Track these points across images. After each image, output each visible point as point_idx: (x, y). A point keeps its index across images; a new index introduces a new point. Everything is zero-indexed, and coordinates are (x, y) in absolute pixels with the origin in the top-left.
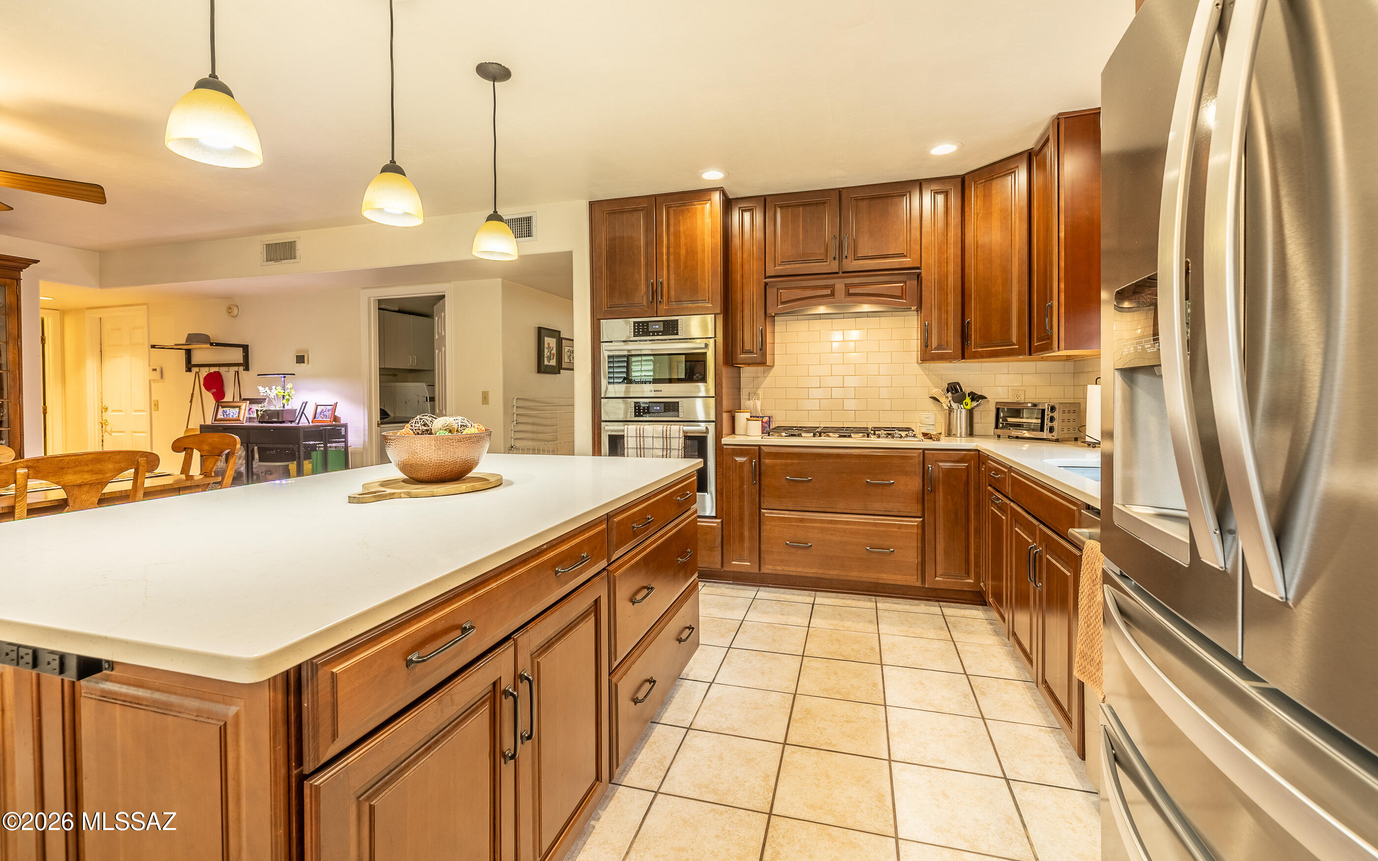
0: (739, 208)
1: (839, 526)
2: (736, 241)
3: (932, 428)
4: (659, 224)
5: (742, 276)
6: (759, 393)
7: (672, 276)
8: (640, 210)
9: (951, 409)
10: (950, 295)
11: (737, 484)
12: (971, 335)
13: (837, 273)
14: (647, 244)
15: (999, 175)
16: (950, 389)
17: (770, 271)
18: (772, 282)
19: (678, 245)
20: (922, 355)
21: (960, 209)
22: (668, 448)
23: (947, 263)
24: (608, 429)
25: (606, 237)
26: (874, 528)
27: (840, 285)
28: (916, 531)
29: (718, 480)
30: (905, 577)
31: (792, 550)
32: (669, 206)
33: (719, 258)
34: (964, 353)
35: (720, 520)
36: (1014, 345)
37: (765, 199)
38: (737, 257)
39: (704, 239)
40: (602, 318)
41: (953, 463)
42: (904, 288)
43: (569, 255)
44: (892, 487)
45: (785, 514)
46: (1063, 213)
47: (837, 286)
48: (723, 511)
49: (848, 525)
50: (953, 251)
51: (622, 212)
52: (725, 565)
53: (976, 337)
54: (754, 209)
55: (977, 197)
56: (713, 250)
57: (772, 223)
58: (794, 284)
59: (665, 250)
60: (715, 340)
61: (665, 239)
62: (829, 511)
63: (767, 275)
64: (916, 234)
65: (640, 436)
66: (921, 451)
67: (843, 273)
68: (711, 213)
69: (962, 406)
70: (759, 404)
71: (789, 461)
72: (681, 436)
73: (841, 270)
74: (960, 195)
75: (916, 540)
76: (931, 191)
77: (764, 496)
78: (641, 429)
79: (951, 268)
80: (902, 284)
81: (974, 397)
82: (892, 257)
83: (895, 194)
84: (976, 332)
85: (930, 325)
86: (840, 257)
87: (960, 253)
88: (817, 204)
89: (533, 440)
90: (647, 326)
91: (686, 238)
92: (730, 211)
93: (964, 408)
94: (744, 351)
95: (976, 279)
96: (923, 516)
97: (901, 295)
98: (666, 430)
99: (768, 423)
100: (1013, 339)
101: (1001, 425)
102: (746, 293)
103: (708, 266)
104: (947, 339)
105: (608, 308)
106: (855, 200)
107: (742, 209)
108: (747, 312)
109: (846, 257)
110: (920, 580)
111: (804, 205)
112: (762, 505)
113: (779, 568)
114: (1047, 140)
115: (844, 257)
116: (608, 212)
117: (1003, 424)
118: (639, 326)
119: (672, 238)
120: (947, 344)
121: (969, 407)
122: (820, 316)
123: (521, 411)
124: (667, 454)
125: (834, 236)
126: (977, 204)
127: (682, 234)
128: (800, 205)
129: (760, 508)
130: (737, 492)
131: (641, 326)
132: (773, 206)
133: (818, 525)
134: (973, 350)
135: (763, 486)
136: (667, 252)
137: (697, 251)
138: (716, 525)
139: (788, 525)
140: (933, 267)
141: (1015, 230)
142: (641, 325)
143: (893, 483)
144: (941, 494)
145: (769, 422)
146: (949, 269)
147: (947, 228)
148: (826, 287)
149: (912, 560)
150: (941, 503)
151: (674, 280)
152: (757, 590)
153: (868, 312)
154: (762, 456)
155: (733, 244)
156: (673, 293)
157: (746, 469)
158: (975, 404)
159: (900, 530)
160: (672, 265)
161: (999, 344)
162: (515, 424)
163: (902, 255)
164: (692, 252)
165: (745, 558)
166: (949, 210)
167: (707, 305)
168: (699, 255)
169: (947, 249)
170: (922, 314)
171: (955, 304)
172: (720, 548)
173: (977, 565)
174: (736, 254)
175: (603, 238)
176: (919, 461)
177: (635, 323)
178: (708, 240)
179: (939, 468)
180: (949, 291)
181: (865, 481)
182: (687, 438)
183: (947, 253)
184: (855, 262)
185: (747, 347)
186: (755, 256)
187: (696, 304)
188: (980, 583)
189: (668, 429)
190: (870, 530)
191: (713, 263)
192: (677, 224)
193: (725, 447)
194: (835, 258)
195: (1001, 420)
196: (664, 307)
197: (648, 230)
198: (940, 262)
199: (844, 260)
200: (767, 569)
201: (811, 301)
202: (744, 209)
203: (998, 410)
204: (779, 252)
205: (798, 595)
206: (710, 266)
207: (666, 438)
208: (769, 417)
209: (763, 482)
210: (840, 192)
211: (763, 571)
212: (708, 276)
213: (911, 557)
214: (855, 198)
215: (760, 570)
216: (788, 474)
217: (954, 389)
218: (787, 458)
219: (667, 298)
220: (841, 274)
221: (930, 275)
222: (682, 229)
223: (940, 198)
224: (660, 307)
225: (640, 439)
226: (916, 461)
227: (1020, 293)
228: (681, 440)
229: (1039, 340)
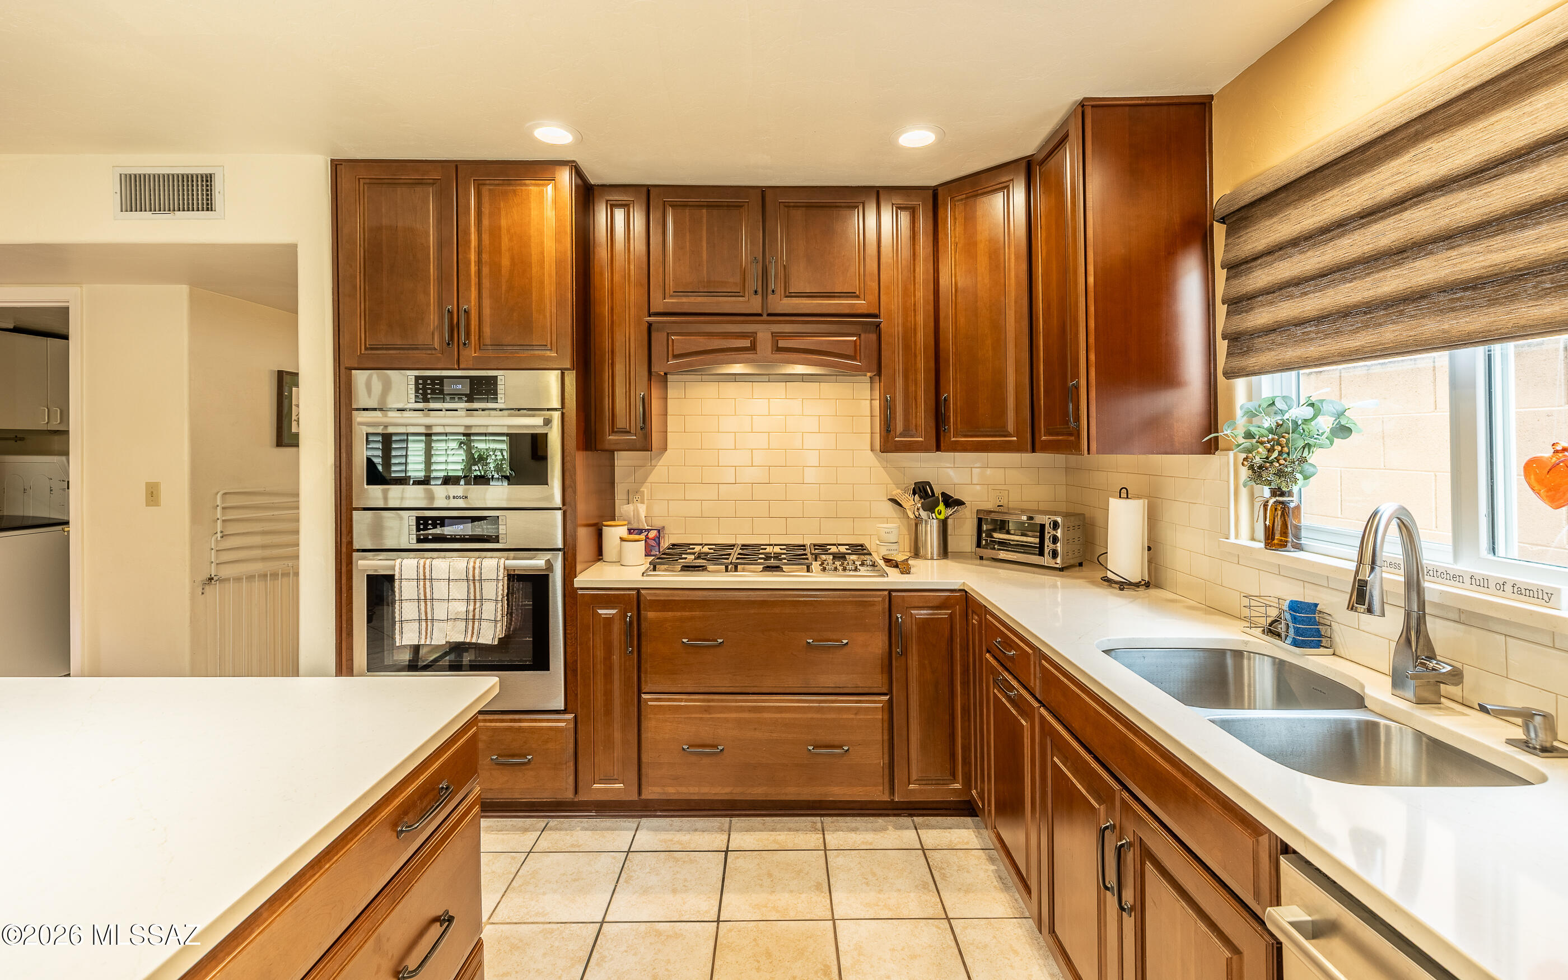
0: (607, 201)
1: (766, 715)
2: (602, 253)
3: (894, 547)
4: (461, 211)
5: (612, 309)
6: (644, 491)
7: (486, 302)
8: (430, 184)
9: (918, 518)
10: (919, 358)
11: (600, 654)
12: (949, 416)
13: (760, 315)
14: (441, 245)
15: (986, 190)
16: (917, 490)
17: (657, 305)
18: (659, 322)
19: (496, 250)
20: (882, 444)
21: (932, 235)
22: (478, 597)
23: (914, 310)
24: (366, 565)
25: (364, 224)
26: (819, 716)
27: (764, 334)
28: (880, 717)
29: (568, 647)
30: (865, 788)
31: (693, 759)
32: (480, 182)
33: (569, 277)
34: (939, 444)
35: (571, 716)
36: (1011, 436)
37: (649, 191)
38: (603, 280)
39: (542, 243)
40: (356, 366)
41: (931, 610)
42: (858, 343)
43: (291, 251)
44: (845, 650)
45: (681, 700)
46: (1092, 248)
47: (760, 335)
48: (577, 700)
49: (781, 712)
50: (922, 294)
51: (394, 183)
52: (580, 791)
53: (956, 420)
54: (631, 205)
55: (955, 219)
56: (559, 263)
57: (660, 230)
58: (693, 328)
59: (473, 257)
60: (563, 414)
61: (473, 237)
62: (750, 692)
63: (651, 311)
64: (872, 265)
65: (425, 579)
66: (886, 593)
67: (769, 315)
68: (555, 202)
69: (933, 515)
70: (642, 510)
71: (687, 613)
72: (500, 578)
73: (765, 311)
74: (931, 214)
75: (881, 731)
76: (893, 204)
77: (646, 673)
78: (427, 566)
79: (920, 319)
80: (855, 338)
81: (950, 502)
82: (840, 297)
83: (842, 204)
84: (956, 413)
85: (893, 399)
86: (764, 290)
87: (932, 298)
88: (729, 206)
89: (264, 559)
90: (441, 384)
91: (511, 240)
92: (591, 201)
93: (937, 519)
94: (616, 430)
95: (955, 337)
96: (890, 692)
97: (853, 354)
98: (474, 568)
99: (657, 540)
100: (1009, 427)
101: (984, 542)
102: (619, 338)
103: (550, 288)
104: (916, 421)
105: (366, 349)
106: (786, 206)
107: (611, 202)
108: (620, 368)
109: (773, 291)
110: (887, 792)
111: (709, 206)
112: (643, 686)
113: (671, 790)
114: (1065, 138)
115: (770, 291)
116: (368, 181)
117: (986, 540)
118: (425, 384)
119: (486, 237)
120: (916, 429)
121: (942, 517)
122: (735, 378)
123: (231, 515)
124: (474, 609)
125: (755, 258)
126: (955, 229)
127: (504, 232)
128: (702, 206)
129: (640, 692)
130: (600, 668)
131: (429, 384)
132: (661, 203)
133: (734, 715)
134: (953, 439)
135: (644, 656)
136: (477, 260)
137: (531, 263)
138: (563, 724)
139: (685, 718)
140: (896, 316)
141: (1009, 269)
142: (429, 382)
143: (847, 643)
144: (915, 658)
145: (659, 538)
146: (917, 319)
147: (914, 260)
148: (743, 335)
149: (875, 762)
150: (915, 671)
151: (490, 308)
152: (635, 826)
153: (803, 375)
154: (642, 606)
155: (596, 257)
156: (487, 330)
157: (617, 628)
158: (950, 511)
159: (858, 717)
160: (486, 283)
161: (988, 433)
162: (219, 538)
163: (853, 295)
164: (522, 263)
165: (615, 777)
166: (916, 234)
167: (548, 353)
168: (534, 270)
169: (915, 291)
170: (882, 384)
171: (927, 371)
172: (572, 764)
173: (966, 762)
174: (602, 274)
175: (357, 226)
176: (883, 609)
177: (417, 378)
178: (550, 246)
179: (911, 617)
180: (917, 352)
181: (805, 643)
182: (514, 578)
183: (915, 296)
184: (786, 301)
185: (621, 423)
186: (632, 278)
187: (529, 352)
188: (970, 789)
189: (477, 565)
190: (812, 719)
191: (558, 284)
192: (495, 214)
193: (580, 592)
194: (756, 292)
195: (984, 535)
196: (471, 353)
197: (442, 220)
198: (905, 310)
199: (770, 297)
200: (651, 792)
201: (721, 356)
202: (614, 202)
203: (980, 521)
204: (671, 276)
205: (703, 831)
206: (553, 288)
207: (474, 580)
208: (659, 531)
209: (643, 650)
210: (764, 193)
211: (643, 797)
212: (550, 306)
213: (874, 757)
214: (787, 204)
215: (640, 793)
216: (685, 635)
217: (922, 490)
218: (683, 609)
219: (477, 338)
220: (765, 317)
221: (893, 325)
222: (503, 223)
223: (904, 218)
224: (464, 352)
225: (425, 584)
226: (879, 608)
227: (1017, 362)
228: (500, 584)
229: (1049, 433)
